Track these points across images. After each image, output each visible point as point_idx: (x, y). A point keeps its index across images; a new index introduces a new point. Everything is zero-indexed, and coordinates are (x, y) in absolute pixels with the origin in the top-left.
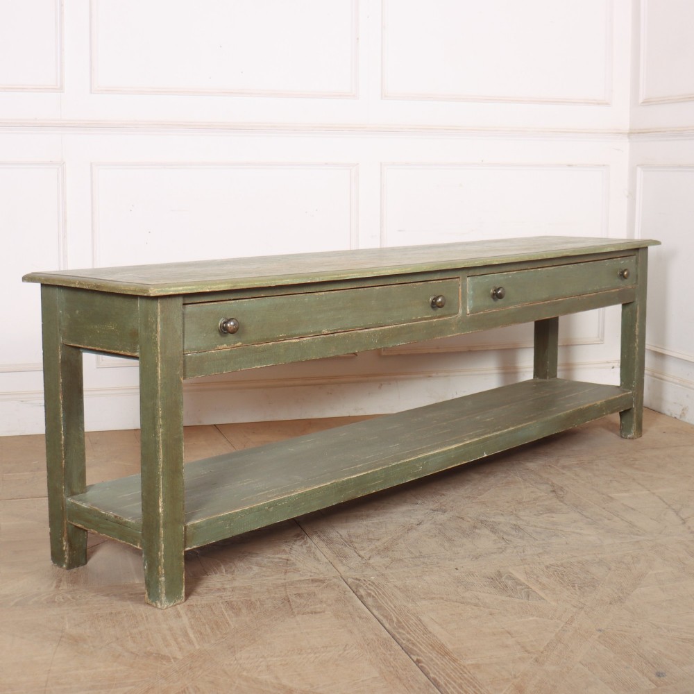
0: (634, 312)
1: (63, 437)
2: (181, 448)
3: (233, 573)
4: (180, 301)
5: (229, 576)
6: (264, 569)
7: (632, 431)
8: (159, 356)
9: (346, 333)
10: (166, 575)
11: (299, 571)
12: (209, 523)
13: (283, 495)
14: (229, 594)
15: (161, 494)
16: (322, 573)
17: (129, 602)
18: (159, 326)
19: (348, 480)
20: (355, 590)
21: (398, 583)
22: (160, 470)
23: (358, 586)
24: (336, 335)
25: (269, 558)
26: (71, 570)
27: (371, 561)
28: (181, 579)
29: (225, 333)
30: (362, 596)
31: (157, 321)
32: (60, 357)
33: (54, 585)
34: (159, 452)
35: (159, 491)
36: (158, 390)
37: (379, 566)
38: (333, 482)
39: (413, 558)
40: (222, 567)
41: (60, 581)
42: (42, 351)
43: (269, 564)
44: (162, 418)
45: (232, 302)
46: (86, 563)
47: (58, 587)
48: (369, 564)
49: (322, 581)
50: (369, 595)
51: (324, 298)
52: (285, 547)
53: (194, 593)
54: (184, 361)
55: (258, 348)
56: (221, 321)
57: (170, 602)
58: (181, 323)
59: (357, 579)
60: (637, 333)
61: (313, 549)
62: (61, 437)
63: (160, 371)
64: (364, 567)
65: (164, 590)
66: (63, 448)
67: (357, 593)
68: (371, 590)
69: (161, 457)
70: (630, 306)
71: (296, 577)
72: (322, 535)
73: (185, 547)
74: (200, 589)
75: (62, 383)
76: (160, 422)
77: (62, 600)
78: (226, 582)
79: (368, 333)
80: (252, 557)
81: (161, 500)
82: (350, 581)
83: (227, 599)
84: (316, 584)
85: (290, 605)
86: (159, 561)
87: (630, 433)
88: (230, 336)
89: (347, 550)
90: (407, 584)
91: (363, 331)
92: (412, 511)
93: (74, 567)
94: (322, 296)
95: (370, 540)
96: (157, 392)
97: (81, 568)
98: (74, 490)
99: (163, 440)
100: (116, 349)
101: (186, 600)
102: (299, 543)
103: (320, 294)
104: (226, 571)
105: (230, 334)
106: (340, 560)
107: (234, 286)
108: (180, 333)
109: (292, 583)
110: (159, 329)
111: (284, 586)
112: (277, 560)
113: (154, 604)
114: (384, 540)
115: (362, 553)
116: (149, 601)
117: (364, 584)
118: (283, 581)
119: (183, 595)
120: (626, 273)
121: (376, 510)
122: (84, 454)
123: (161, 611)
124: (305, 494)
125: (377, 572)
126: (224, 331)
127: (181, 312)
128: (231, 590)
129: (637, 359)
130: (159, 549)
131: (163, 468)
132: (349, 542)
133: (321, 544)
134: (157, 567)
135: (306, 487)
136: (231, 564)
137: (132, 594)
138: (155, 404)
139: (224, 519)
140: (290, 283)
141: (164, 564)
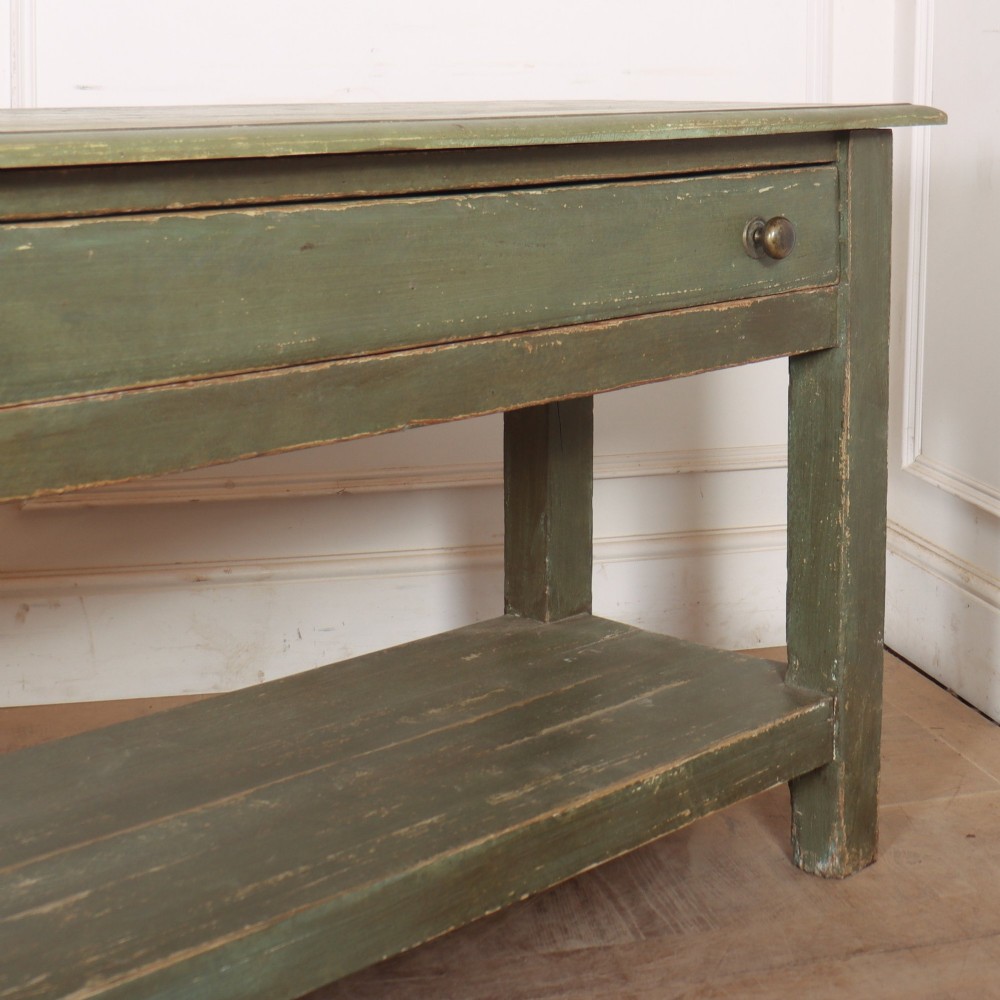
0: (832, 389)
7: (832, 849)
60: (845, 475)
70: (820, 365)
87: (822, 853)
120: (772, 235)
129: (847, 573)
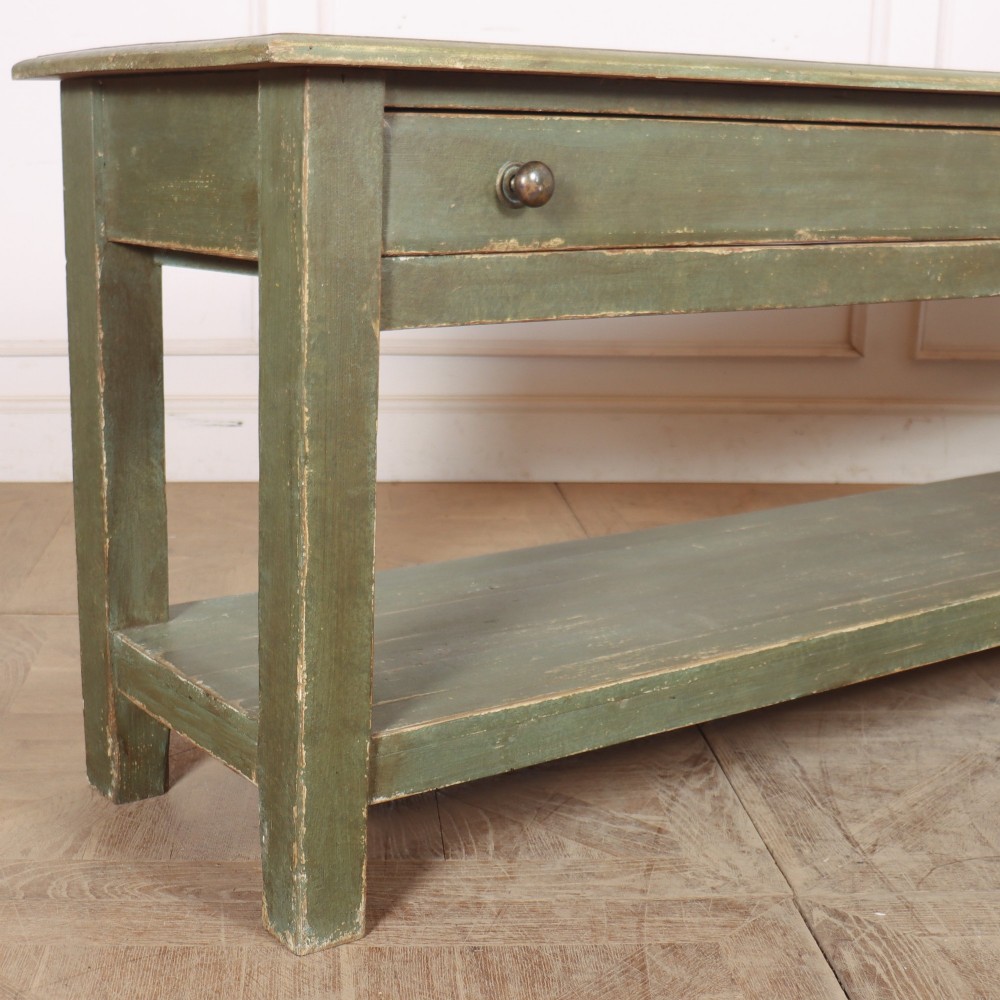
1: (106, 480)
2: (369, 524)
3: (511, 857)
4: (375, 96)
5: (501, 866)
6: (595, 853)
8: (307, 251)
9: (860, 246)
10: (311, 867)
11: (683, 868)
12: (444, 734)
13: (661, 666)
14: (488, 922)
15: (303, 651)
16: (744, 883)
17: (222, 921)
18: (307, 162)
19: (835, 638)
20: (830, 951)
21: (953, 942)
22: (303, 583)
23: (840, 938)
24: (833, 248)
25: (613, 819)
26: (125, 806)
27: (878, 858)
28: (357, 881)
29: (515, 207)
30: (848, 975)
31: (301, 148)
32: (99, 274)
33: (68, 844)
34: (299, 531)
35: (298, 642)
36: (300, 353)
37: (900, 878)
38: (795, 639)
39: (990, 860)
40: (491, 835)
41: (86, 834)
42: (64, 262)
43: (609, 840)
44: (312, 434)
45: (542, 118)
46: (166, 789)
47: (73, 850)
48: (871, 865)
49: (742, 910)
50: (869, 972)
51: (807, 142)
52: (660, 793)
53: (397, 911)
54: (387, 279)
55: (612, 260)
56: (505, 170)
57: (321, 936)
58: (378, 161)
59: (836, 913)
61: (729, 804)
62: (101, 479)
63: (306, 299)
64: (857, 875)
65: (303, 908)
66: (106, 507)
67: (835, 963)
68: (874, 955)
69: (306, 546)
71: (672, 888)
72: (755, 767)
73: (372, 793)
74: (417, 900)
75: (104, 342)
76: (306, 446)
77: (64, 894)
78: (488, 885)
79: (919, 253)
80: (571, 811)
81: (302, 668)
82: (818, 915)
83: (479, 941)
84: (724, 918)
85: (645, 982)
86: (293, 829)
88: (530, 213)
89: (817, 817)
90: (977, 946)
91: (907, 245)
92: (983, 720)
93: (132, 798)
94: (803, 133)
95: (877, 792)
96: (299, 360)
97: (151, 800)
98: (136, 614)
99: (314, 501)
100: (214, 244)
101: (368, 931)
102: (696, 783)
103: (799, 127)
104: (497, 848)
105: (530, 210)
106: (795, 846)
107: (544, 63)
108: (373, 189)
109: (662, 908)
110: (307, 172)
111: (638, 912)
112: (631, 829)
113: (279, 935)
114: (913, 796)
115: (854, 830)
116: (271, 927)
117: (857, 934)
118: (637, 897)
119: (360, 919)
121: (893, 707)
122: (165, 526)
123: (294, 959)
124: (719, 669)
125: (893, 897)
126: (512, 199)
127: (378, 129)
128: (494, 910)
130: (294, 797)
131: (310, 578)
132: (822, 794)
133: (752, 792)
134: (290, 846)
135: (722, 650)
136: (515, 828)
137: (239, 895)
138: (293, 395)
139: (490, 724)
140: (712, 77)
141: (307, 840)
